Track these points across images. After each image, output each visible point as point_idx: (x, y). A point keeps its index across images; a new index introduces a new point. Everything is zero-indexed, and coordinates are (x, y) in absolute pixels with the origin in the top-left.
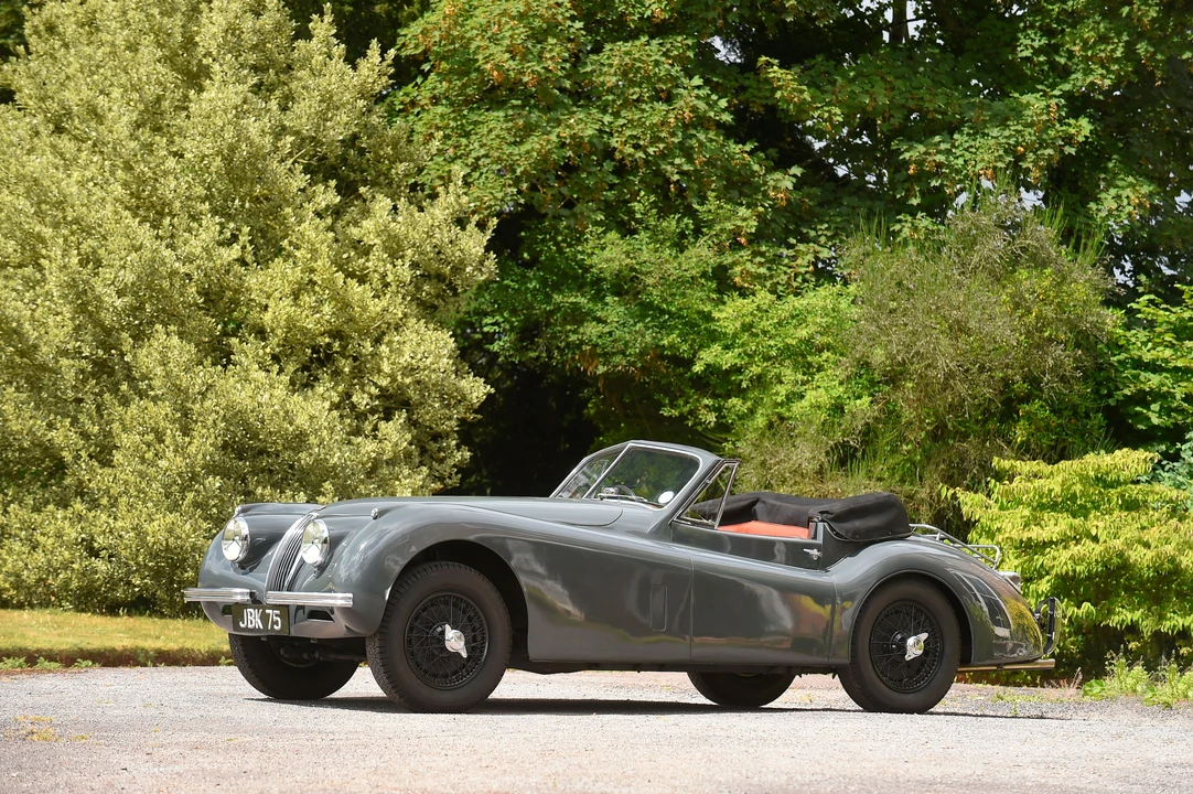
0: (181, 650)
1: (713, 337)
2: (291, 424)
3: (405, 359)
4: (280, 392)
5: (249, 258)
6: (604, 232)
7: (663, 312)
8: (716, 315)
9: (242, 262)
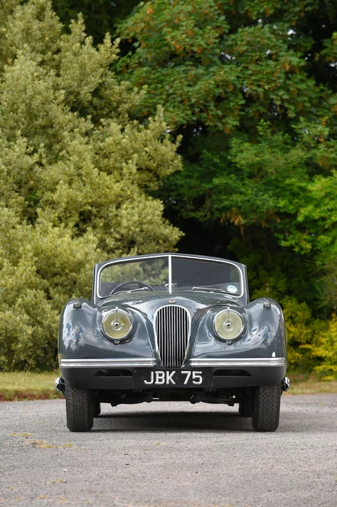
0: (28, 390)
1: (309, 200)
2: (75, 258)
3: (136, 218)
4: (67, 238)
5: (44, 161)
6: (242, 143)
7: (277, 187)
8: (310, 187)
9: (40, 164)
